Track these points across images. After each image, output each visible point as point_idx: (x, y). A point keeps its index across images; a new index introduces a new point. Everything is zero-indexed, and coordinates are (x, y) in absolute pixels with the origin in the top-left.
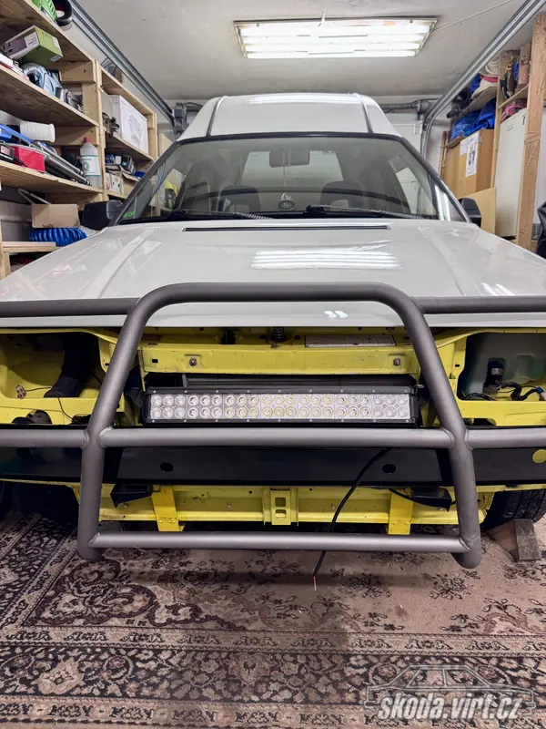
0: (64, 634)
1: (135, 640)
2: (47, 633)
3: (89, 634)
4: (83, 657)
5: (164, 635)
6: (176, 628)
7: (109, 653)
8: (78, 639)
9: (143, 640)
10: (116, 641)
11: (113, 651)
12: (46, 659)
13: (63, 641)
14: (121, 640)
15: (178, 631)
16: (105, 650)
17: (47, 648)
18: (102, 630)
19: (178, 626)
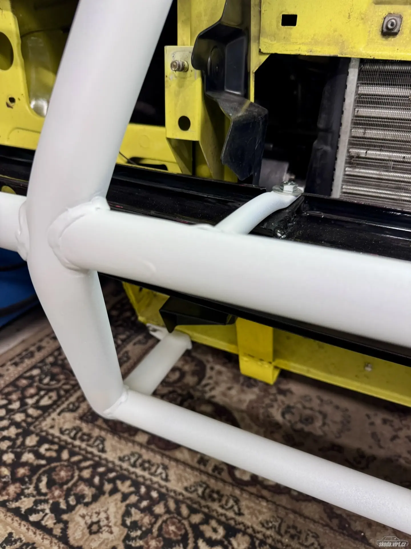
0: (121, 450)
1: (203, 497)
2: (103, 440)
3: (149, 462)
4: (133, 499)
5: (244, 503)
6: (263, 497)
7: (166, 506)
8: (134, 465)
9: (213, 500)
10: (179, 488)
11: (172, 505)
12: (89, 482)
13: (117, 462)
14: (186, 489)
15: (264, 504)
16: (163, 497)
17: (97, 465)
18: (166, 461)
19: (265, 493)
